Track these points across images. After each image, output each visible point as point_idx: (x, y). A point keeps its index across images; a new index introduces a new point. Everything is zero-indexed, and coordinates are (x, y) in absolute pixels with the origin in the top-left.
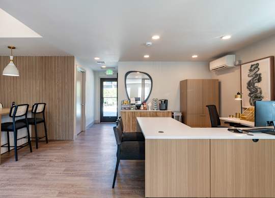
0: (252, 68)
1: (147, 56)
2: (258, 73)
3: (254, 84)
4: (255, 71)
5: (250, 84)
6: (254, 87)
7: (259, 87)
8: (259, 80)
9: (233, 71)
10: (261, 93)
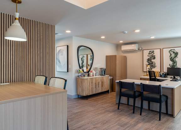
0: (150, 53)
1: (103, 37)
2: (154, 55)
3: (151, 60)
4: (152, 54)
5: (148, 60)
6: (151, 61)
7: (154, 61)
8: (154, 58)
9: (137, 53)
10: (155, 64)
